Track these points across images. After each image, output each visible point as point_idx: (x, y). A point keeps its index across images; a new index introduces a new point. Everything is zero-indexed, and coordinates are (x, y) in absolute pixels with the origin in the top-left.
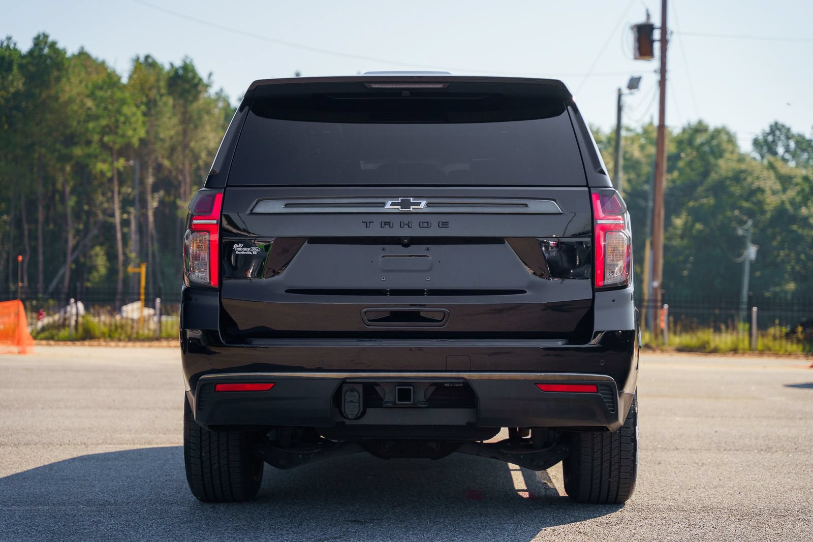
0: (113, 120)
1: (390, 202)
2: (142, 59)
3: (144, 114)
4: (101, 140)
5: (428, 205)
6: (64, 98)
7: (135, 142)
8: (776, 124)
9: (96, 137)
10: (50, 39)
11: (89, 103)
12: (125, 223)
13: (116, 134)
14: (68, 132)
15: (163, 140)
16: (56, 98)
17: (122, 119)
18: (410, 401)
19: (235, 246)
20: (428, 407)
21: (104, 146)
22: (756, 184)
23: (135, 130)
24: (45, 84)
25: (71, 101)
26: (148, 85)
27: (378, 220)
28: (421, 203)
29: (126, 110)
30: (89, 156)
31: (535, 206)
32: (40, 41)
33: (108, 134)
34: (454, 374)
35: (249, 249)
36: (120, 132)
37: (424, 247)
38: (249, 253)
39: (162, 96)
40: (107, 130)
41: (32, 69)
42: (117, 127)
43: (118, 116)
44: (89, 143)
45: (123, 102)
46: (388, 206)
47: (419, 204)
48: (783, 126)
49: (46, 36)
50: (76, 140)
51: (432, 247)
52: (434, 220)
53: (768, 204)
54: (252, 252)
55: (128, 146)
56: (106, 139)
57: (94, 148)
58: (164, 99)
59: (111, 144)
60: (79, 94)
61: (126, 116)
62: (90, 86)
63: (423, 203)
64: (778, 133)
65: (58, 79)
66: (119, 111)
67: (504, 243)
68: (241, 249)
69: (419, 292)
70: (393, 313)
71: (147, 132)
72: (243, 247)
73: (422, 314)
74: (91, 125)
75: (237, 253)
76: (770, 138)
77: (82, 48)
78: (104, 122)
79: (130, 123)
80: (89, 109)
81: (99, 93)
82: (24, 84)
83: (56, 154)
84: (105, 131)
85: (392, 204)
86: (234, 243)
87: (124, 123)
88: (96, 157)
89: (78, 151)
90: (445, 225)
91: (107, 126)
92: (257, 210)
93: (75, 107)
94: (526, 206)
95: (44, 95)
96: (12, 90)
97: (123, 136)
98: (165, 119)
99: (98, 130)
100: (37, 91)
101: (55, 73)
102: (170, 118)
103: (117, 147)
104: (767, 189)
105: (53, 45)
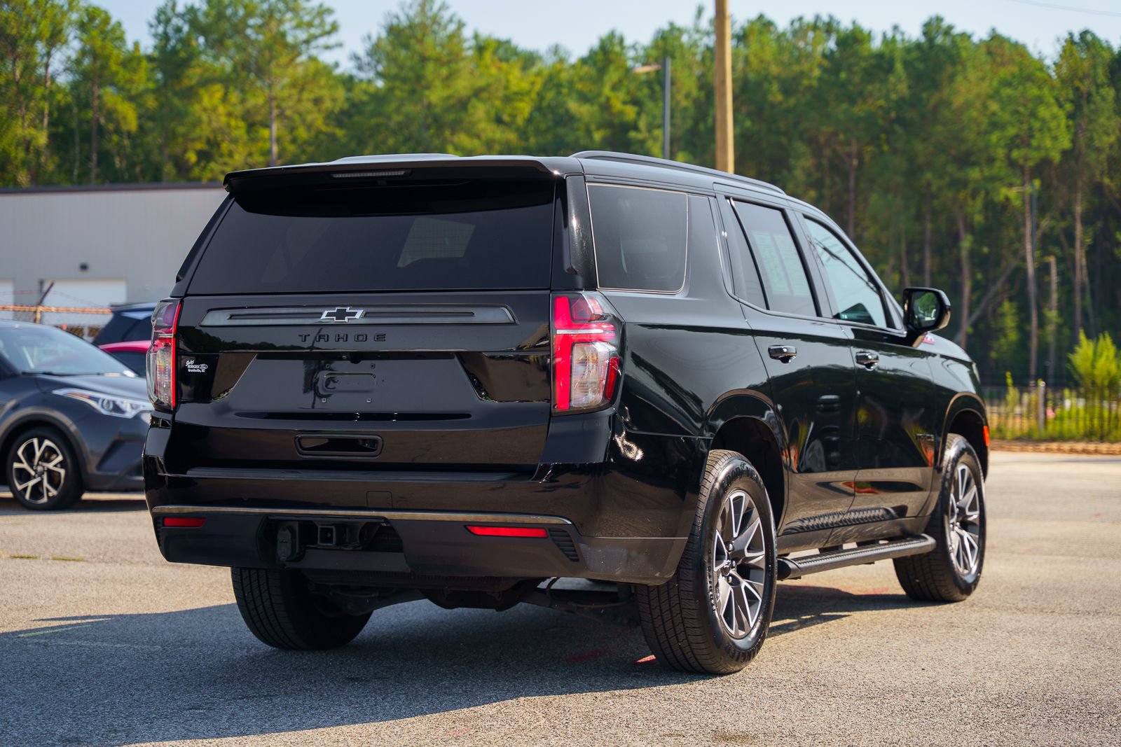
0: (1025, 127)
1: (326, 313)
2: (1077, 38)
3: (1070, 116)
4: (1008, 156)
5: (366, 315)
6: (958, 101)
7: (1056, 157)
9: (1001, 153)
10: (945, 24)
11: (994, 106)
12: (1043, 269)
13: (1028, 145)
14: (963, 148)
15: (1099, 150)
16: (948, 104)
17: (1037, 125)
18: (332, 543)
19: (187, 363)
20: (362, 550)
21: (1012, 164)
23: (1055, 138)
24: (935, 85)
25: (968, 105)
26: (1080, 74)
28: (356, 313)
29: (1043, 112)
30: (993, 179)
31: (483, 315)
32: (933, 27)
33: (1018, 147)
34: (374, 513)
35: (198, 367)
36: (1034, 143)
37: (370, 363)
38: (199, 371)
39: (1098, 86)
40: (1018, 141)
41: (921, 66)
42: (1031, 136)
43: (1032, 120)
44: (991, 160)
45: (1040, 100)
46: (324, 316)
47: (354, 314)
49: (939, 20)
50: (973, 158)
51: (377, 363)
52: (371, 333)
54: (201, 370)
55: (1046, 162)
56: (1015, 154)
57: (999, 168)
58: (1104, 91)
59: (1021, 162)
60: (978, 96)
61: (1043, 121)
62: (995, 83)
63: (359, 313)
65: (952, 78)
66: (1033, 114)
67: (453, 358)
68: (193, 367)
69: (349, 416)
70: (331, 440)
71: (1074, 141)
74: (994, 137)
75: (189, 370)
77: (993, 30)
78: (1011, 131)
79: (1049, 130)
80: (994, 114)
81: (1007, 92)
82: (910, 87)
83: (947, 179)
84: (1013, 144)
85: (329, 315)
87: (1041, 130)
88: (1001, 179)
89: (975, 174)
90: (380, 338)
91: (1017, 136)
93: (974, 114)
94: (472, 314)
95: (933, 101)
96: (894, 97)
97: (1038, 148)
98: (1102, 120)
99: (1002, 143)
100: (925, 95)
101: (949, 70)
102: (1109, 118)
103: (1031, 163)
105: (948, 31)
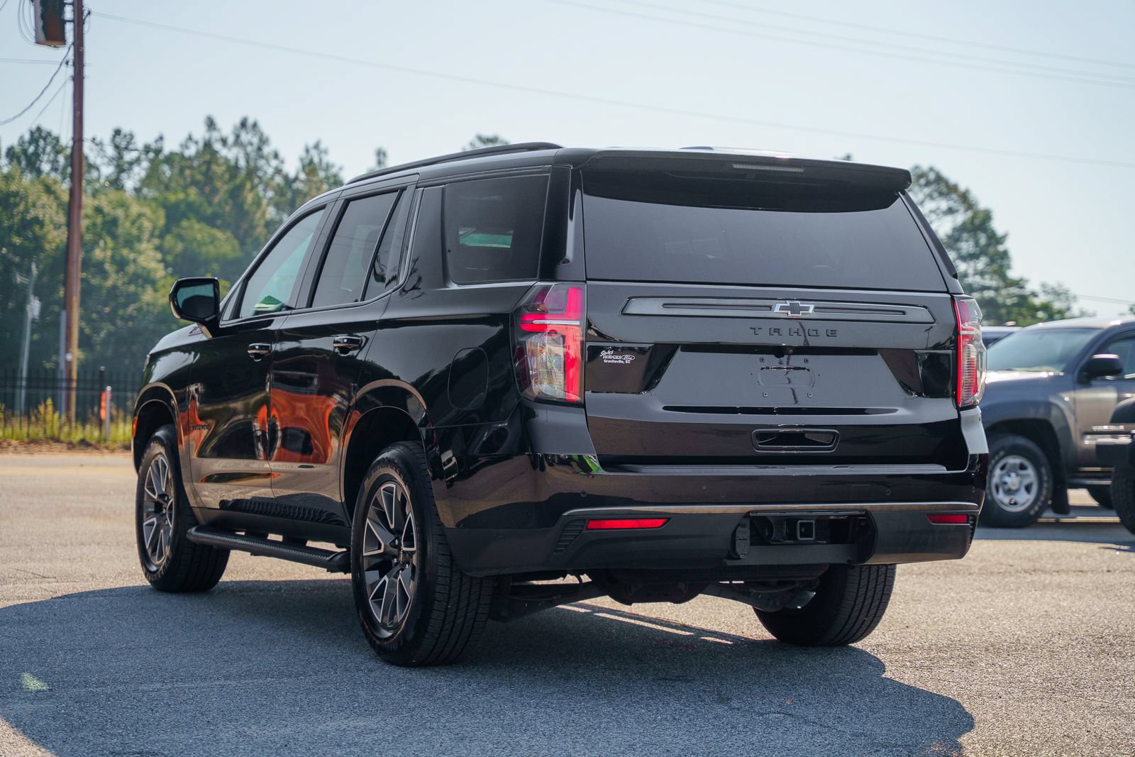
1: (779, 306)
8: (39, 129)
18: (811, 537)
19: (603, 353)
22: (32, 213)
27: (767, 325)
28: (810, 307)
34: (858, 506)
35: (620, 357)
37: (803, 357)
38: (620, 362)
46: (777, 309)
47: (807, 309)
48: (49, 134)
51: (810, 358)
52: (823, 327)
53: (49, 242)
54: (624, 361)
63: (813, 307)
64: (41, 143)
67: (876, 354)
68: (610, 357)
72: (612, 355)
73: (807, 436)
75: (605, 361)
76: (31, 149)
85: (782, 308)
86: (602, 348)
90: (833, 333)
92: (631, 310)
94: (905, 313)
104: (47, 221)
